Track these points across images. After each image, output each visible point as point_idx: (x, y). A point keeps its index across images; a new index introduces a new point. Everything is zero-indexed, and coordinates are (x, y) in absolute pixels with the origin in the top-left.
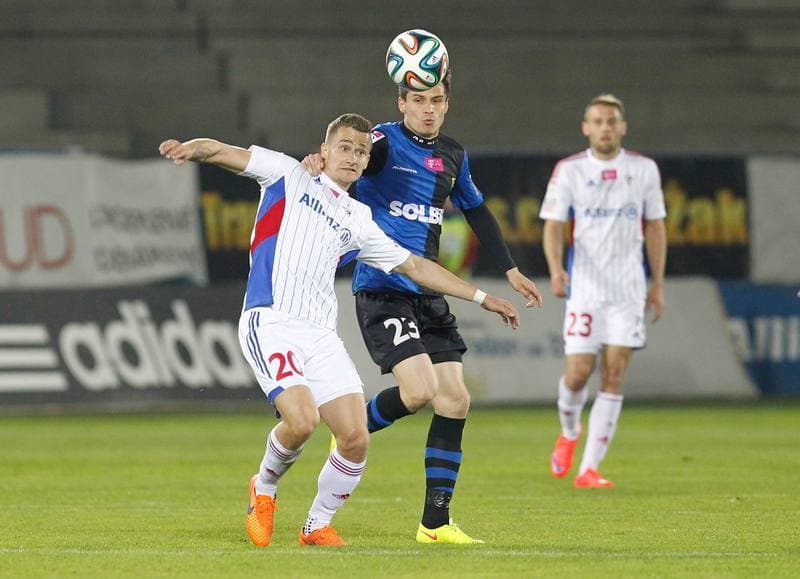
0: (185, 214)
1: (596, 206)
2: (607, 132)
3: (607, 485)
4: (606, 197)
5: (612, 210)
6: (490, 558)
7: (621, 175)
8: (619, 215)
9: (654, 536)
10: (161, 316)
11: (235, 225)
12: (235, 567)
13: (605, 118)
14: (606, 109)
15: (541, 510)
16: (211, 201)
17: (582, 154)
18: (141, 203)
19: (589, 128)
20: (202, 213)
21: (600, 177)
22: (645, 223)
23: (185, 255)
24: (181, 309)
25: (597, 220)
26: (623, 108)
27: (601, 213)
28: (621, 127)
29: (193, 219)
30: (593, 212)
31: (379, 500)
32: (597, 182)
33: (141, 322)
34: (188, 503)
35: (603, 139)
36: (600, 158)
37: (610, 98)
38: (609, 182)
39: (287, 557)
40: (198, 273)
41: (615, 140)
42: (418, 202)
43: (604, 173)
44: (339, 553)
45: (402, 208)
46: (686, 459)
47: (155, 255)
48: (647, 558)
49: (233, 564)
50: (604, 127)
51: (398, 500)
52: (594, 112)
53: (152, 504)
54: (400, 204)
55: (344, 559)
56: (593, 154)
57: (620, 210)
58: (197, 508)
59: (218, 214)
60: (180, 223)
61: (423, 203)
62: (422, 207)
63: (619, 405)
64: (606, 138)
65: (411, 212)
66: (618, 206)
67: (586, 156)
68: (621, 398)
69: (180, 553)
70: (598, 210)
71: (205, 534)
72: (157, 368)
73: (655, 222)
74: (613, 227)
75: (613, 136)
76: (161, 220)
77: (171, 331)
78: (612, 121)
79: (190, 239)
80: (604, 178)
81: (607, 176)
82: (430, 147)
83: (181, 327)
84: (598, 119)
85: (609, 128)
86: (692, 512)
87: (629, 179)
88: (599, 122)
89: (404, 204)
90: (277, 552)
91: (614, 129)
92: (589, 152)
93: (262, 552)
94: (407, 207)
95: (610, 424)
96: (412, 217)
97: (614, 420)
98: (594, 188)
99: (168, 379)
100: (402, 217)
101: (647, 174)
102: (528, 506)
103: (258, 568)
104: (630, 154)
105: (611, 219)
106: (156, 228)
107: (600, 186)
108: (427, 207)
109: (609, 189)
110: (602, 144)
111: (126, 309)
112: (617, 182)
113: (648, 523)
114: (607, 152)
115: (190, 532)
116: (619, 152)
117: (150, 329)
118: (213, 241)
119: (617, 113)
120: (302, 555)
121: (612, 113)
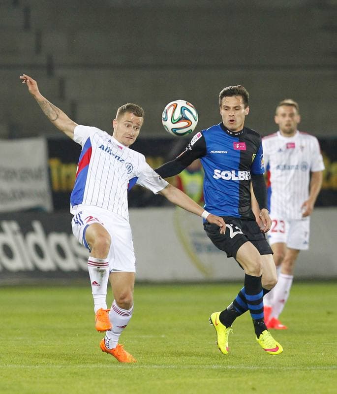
0: (40, 170)
1: (283, 164)
2: (289, 121)
3: (284, 328)
4: (289, 159)
5: (293, 166)
6: (215, 370)
7: (297, 145)
8: (297, 168)
9: (311, 358)
10: (26, 229)
11: (68, 177)
12: (68, 375)
13: (288, 113)
14: (288, 108)
15: (246, 342)
16: (55, 163)
17: (275, 134)
18: (14, 164)
19: (278, 119)
20: (49, 170)
21: (286, 147)
22: (311, 173)
23: (40, 195)
24: (37, 226)
25: (284, 172)
26: (298, 107)
27: (286, 167)
28: (297, 118)
29: (44, 174)
30: (281, 167)
31: (151, 336)
32: (284, 149)
33: (14, 233)
34: (42, 338)
35: (287, 125)
36: (285, 136)
37: (290, 102)
38: (290, 150)
39: (99, 369)
40: (47, 205)
41: (294, 126)
42: (230, 169)
43: (287, 144)
44: (129, 367)
45: (220, 174)
46: (329, 313)
47: (22, 194)
48: (307, 370)
49: (67, 373)
50: (287, 118)
51: (163, 336)
52: (281, 110)
53: (20, 338)
54: (219, 171)
55: (132, 370)
56: (281, 134)
57: (297, 166)
58: (46, 341)
59: (59, 170)
60: (37, 176)
61: (233, 170)
62: (233, 172)
63: (290, 281)
64: (288, 125)
65: (226, 175)
66: (295, 164)
67: (277, 135)
68: (292, 277)
69: (37, 367)
70: (285, 166)
71: (51, 356)
72: (23, 260)
73: (317, 173)
74: (294, 176)
75: (292, 123)
76: (26, 174)
77: (32, 238)
78: (291, 115)
79: (42, 185)
80: (288, 148)
81: (289, 146)
82: (237, 136)
83: (37, 236)
84: (284, 114)
85: (290, 119)
86: (332, 344)
87: (302, 148)
88: (284, 115)
89: (222, 171)
90: (93, 366)
91: (293, 120)
92: (278, 133)
93: (85, 366)
94: (224, 173)
95: (286, 292)
96: (228, 178)
97: (288, 289)
98: (282, 153)
99: (30, 266)
100: (221, 179)
101: (312, 145)
102: (238, 340)
103: (82, 375)
104: (303, 134)
105: (292, 171)
106: (23, 179)
107: (285, 152)
108: (237, 172)
109: (291, 154)
110: (286, 128)
111: (6, 226)
112: (296, 149)
113: (307, 350)
114: (289, 133)
115: (43, 355)
116: (296, 132)
117: (19, 237)
118: (56, 186)
119: (295, 110)
120: (107, 368)
121: (291, 110)
